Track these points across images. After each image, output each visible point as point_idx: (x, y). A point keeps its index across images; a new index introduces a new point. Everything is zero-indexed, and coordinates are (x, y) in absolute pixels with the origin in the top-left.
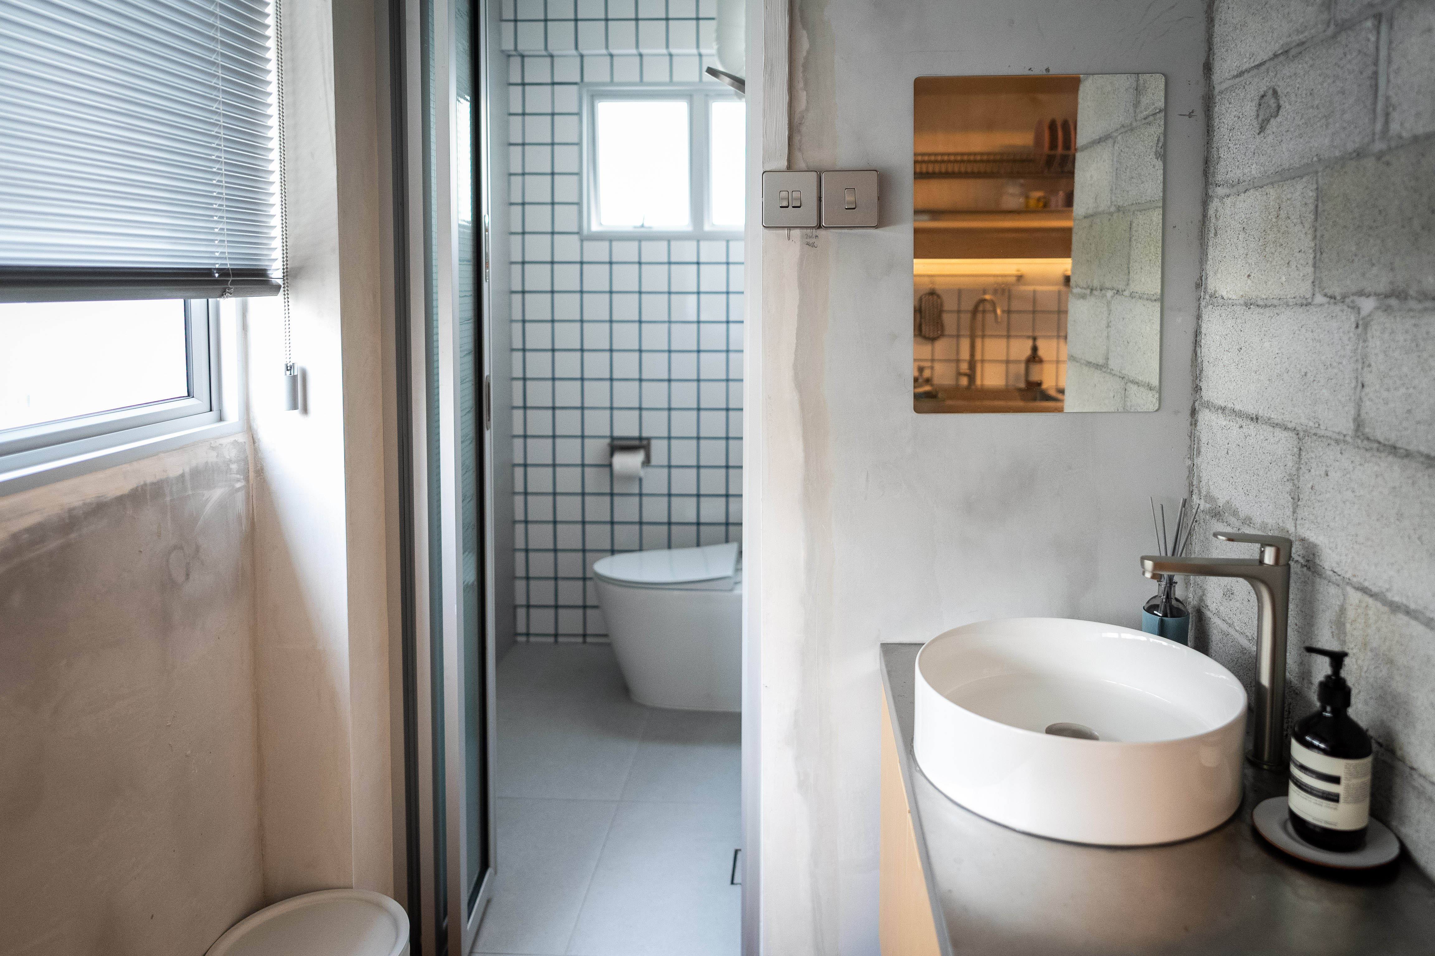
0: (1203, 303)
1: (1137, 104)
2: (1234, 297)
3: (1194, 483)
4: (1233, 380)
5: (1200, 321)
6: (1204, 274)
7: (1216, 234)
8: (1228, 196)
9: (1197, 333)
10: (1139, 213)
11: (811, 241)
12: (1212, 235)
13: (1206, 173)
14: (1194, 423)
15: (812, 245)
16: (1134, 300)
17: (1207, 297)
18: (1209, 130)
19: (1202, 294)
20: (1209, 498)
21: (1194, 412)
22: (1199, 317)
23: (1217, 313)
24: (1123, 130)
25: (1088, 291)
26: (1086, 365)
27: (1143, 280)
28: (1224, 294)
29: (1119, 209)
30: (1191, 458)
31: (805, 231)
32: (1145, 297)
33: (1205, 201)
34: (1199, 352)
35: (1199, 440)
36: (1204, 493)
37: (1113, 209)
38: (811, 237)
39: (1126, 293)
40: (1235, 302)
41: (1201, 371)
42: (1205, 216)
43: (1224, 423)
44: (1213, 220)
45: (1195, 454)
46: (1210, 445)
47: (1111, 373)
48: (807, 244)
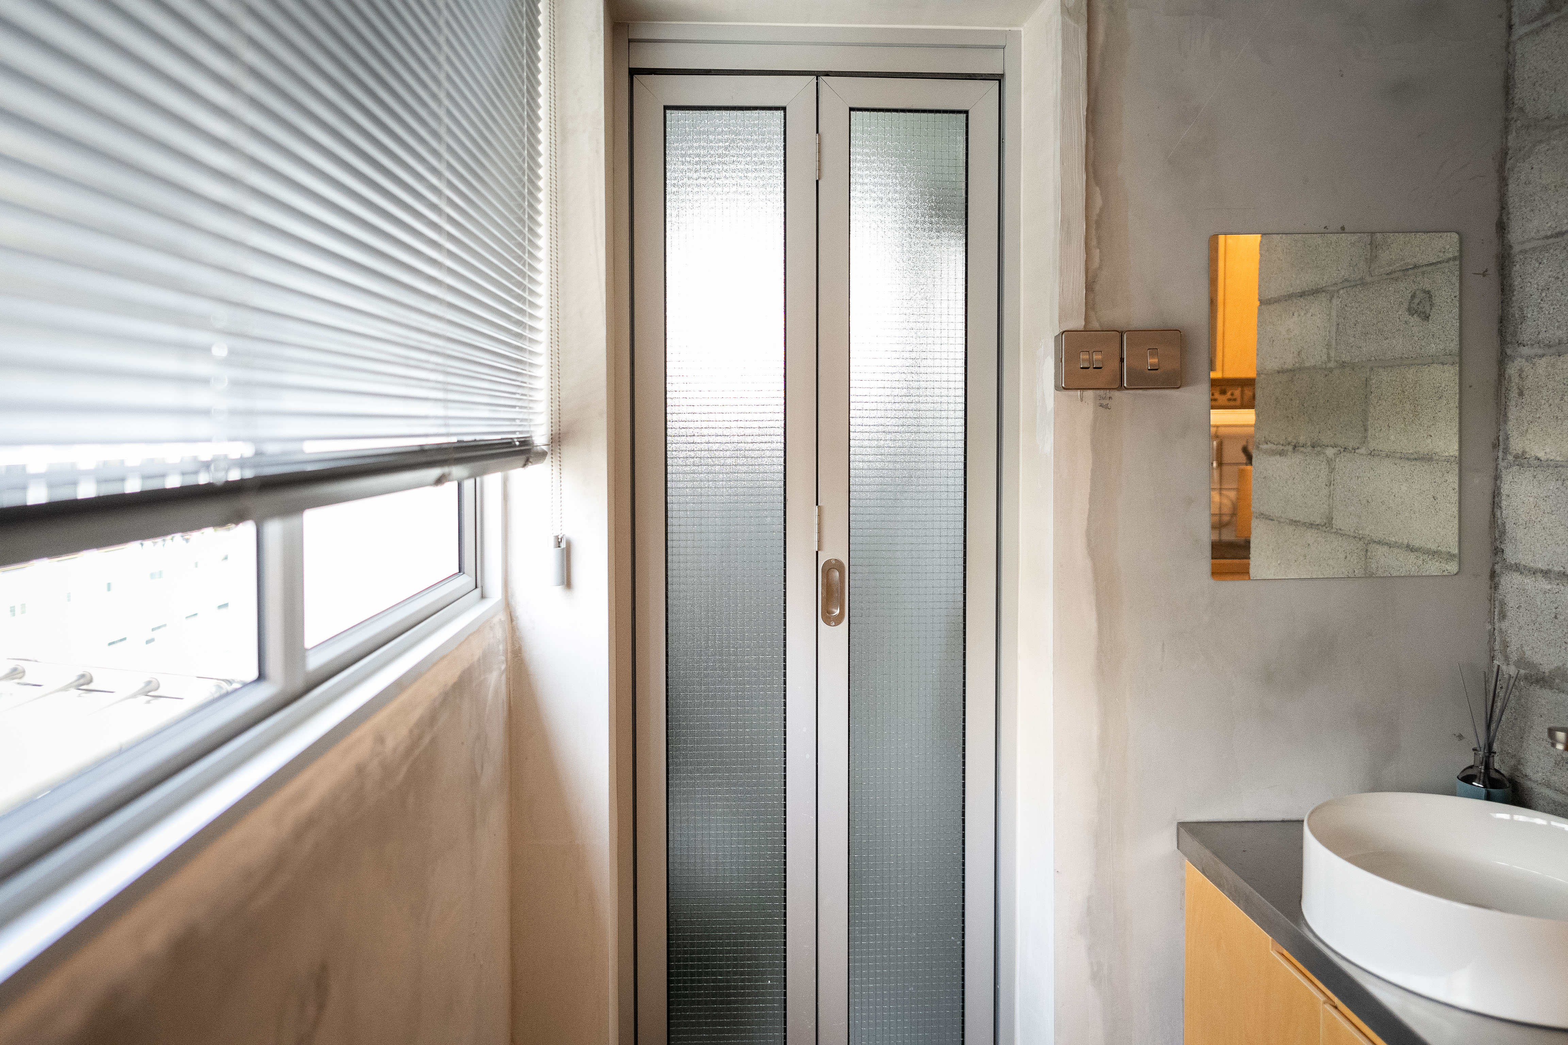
0: (1502, 465)
1: (1372, 259)
2: (1558, 458)
3: (1497, 647)
4: (1560, 543)
5: (1498, 482)
6: (1501, 433)
7: (1521, 394)
8: (1543, 356)
9: (1496, 494)
10: (1381, 370)
11: (1105, 402)
12: (1514, 394)
13: (1502, 333)
14: (1495, 587)
15: (1106, 407)
16: (1376, 459)
17: (1510, 458)
18: (1505, 288)
19: (1500, 454)
20: (1522, 662)
21: (1493, 575)
22: (1497, 478)
23: (1528, 474)
24: (1347, 284)
25: (1290, 448)
26: (1290, 524)
27: (1392, 438)
28: (1541, 455)
29: (1343, 365)
30: (1492, 623)
31: (1098, 392)
32: (1399, 455)
33: (1502, 360)
34: (1498, 514)
35: (1503, 604)
36: (1514, 657)
37: (1332, 365)
38: (1104, 399)
39: (1363, 451)
40: (1559, 463)
41: (1503, 533)
42: (1501, 374)
43: (1549, 587)
44: (1516, 380)
45: (1496, 617)
46: (1522, 610)
47: (1339, 533)
48: (1101, 406)
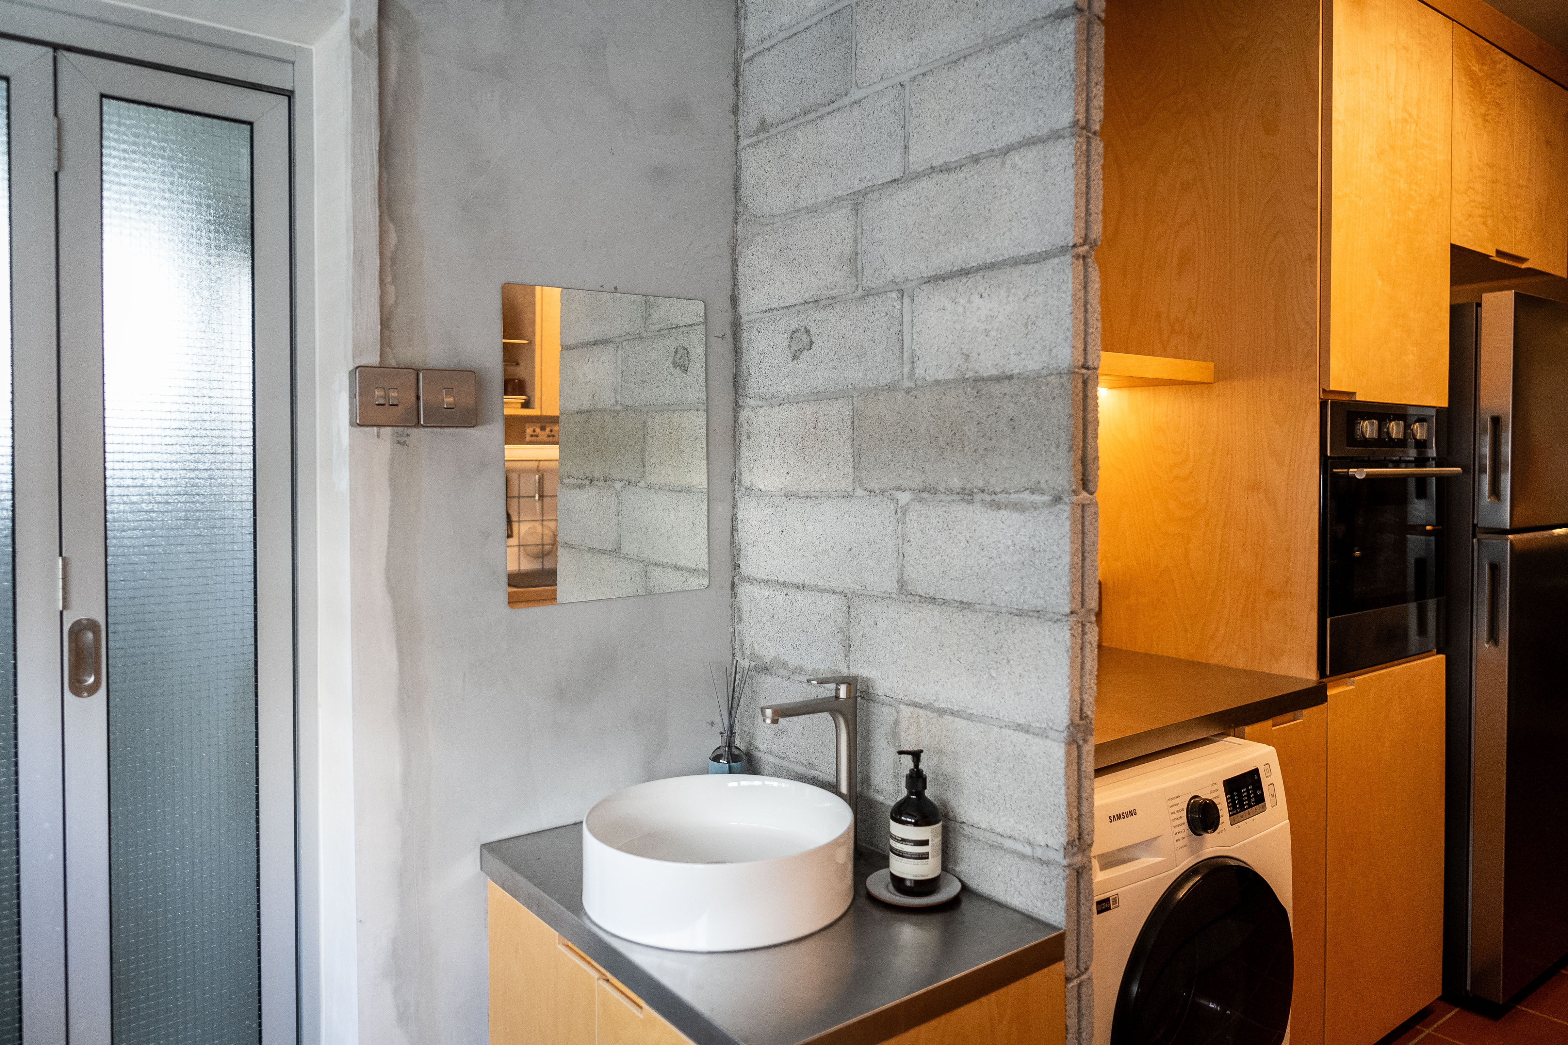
0: (738, 495)
2: (773, 490)
3: (737, 646)
4: (775, 557)
5: (735, 509)
6: (737, 469)
7: (749, 437)
8: (761, 407)
9: (734, 519)
10: (654, 414)
11: (402, 439)
12: (744, 437)
13: (736, 386)
14: (734, 596)
15: (404, 444)
16: (652, 491)
17: (743, 489)
18: (737, 351)
19: (736, 486)
20: (753, 656)
21: (733, 586)
22: (734, 506)
23: (754, 502)
24: (628, 337)
25: (588, 482)
27: (663, 473)
28: (762, 487)
29: (627, 408)
30: (733, 626)
31: (394, 429)
32: (668, 488)
33: (737, 409)
34: (736, 535)
35: (740, 610)
36: (748, 653)
37: (618, 408)
38: (402, 436)
39: (642, 484)
40: (774, 493)
41: (739, 551)
42: (736, 420)
43: (768, 593)
44: (745, 426)
45: (736, 621)
46: (752, 613)
47: (626, 558)
48: (398, 443)
